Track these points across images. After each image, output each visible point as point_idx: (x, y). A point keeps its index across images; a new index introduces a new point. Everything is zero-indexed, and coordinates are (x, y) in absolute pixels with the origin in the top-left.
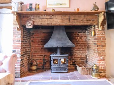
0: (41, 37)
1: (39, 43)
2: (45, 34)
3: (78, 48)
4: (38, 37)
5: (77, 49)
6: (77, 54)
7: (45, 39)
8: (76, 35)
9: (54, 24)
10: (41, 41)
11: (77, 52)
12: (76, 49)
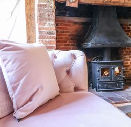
0: (70, 31)
1: (68, 43)
2: (77, 26)
3: (128, 50)
4: (65, 30)
5: (127, 52)
6: (127, 60)
7: (76, 36)
8: (126, 29)
9: (114, 2)
10: (71, 39)
11: (127, 56)
12: (125, 53)
